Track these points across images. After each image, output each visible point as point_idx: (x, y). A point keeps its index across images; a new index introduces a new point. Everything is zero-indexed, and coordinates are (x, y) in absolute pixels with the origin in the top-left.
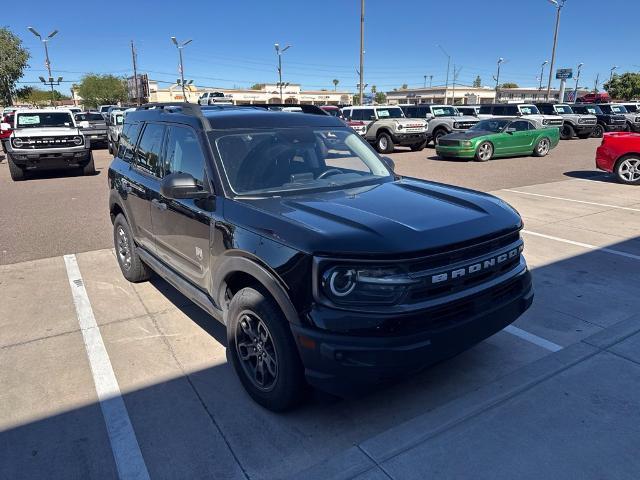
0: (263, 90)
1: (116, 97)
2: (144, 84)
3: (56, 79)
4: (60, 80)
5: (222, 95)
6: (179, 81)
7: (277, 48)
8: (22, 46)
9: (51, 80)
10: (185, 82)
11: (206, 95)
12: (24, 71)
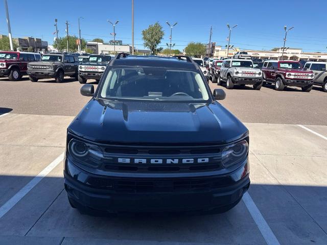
0: (277, 51)
1: (200, 53)
2: (213, 47)
3: (172, 45)
4: (174, 45)
5: (246, 53)
6: (226, 46)
7: (285, 28)
8: (162, 30)
9: (171, 45)
10: (229, 46)
11: (238, 53)
12: (161, 41)
